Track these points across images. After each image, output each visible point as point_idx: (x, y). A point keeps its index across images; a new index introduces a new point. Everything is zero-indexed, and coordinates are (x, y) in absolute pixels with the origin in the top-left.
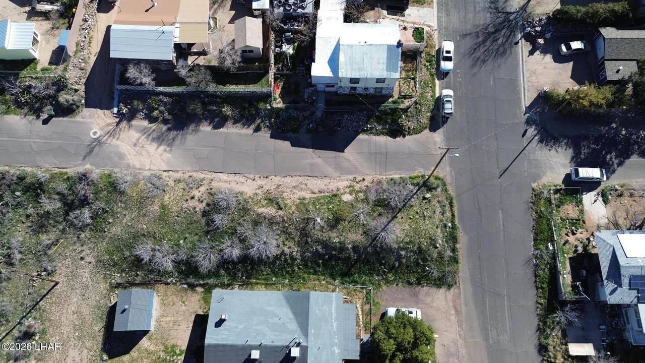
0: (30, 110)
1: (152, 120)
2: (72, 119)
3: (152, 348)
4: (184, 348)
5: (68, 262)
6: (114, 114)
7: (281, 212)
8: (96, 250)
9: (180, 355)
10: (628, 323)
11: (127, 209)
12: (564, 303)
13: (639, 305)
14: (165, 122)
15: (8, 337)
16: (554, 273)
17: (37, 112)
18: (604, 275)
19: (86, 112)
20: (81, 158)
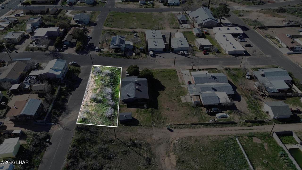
0: (44, 149)
1: (60, 115)
2: (52, 137)
3: (137, 115)
4: (136, 109)
5: (108, 136)
6: (54, 125)
7: (99, 89)
8: (105, 129)
9: (138, 109)
10: (129, 48)
11: (92, 119)
12: (125, 54)
13: (125, 44)
14: (62, 112)
15: (134, 149)
16: (118, 55)
17: (45, 147)
18: (120, 47)
19: (50, 132)
20: (70, 131)
